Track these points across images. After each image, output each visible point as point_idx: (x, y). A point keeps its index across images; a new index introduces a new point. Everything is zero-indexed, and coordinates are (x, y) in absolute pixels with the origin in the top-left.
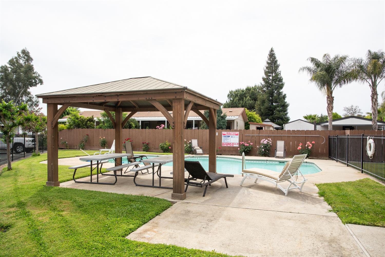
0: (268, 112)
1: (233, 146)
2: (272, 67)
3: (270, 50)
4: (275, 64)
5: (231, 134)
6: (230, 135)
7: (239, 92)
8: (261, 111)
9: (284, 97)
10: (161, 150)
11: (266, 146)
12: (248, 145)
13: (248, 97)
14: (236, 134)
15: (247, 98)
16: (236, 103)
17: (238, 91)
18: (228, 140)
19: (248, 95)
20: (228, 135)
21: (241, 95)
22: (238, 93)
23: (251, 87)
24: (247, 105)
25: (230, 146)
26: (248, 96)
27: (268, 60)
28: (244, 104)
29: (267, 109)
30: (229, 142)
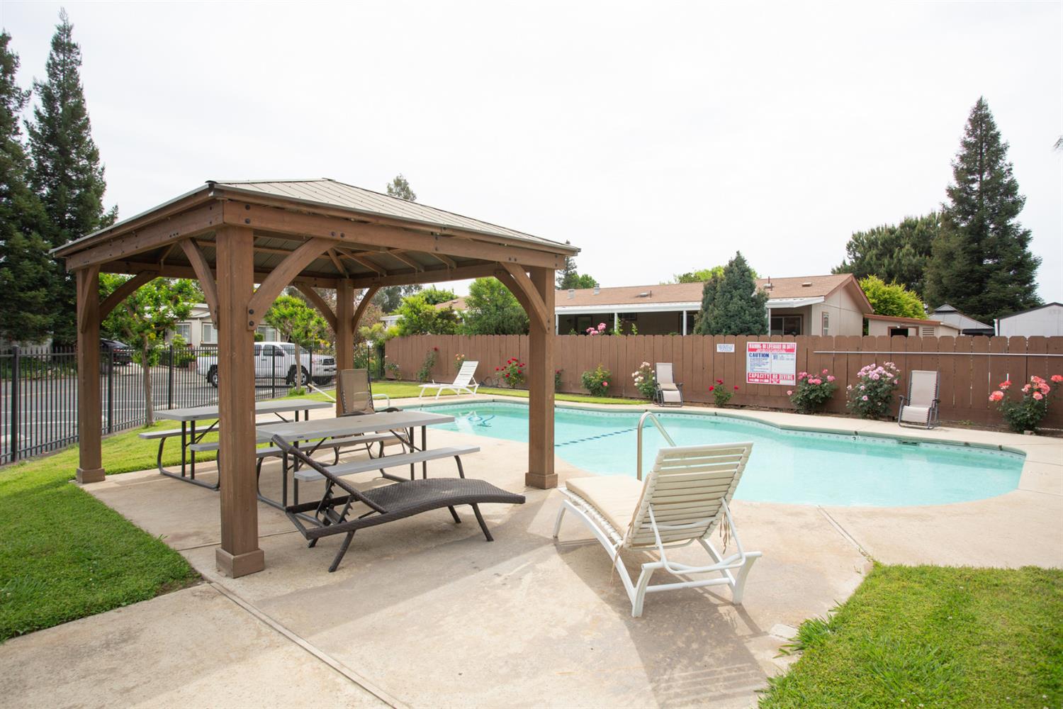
0: (964, 286)
1: (778, 382)
2: (981, 154)
3: (974, 104)
4: (990, 145)
5: (772, 349)
6: (770, 353)
7: (880, 234)
8: (941, 282)
9: (1024, 239)
10: (586, 389)
11: (873, 387)
12: (818, 381)
13: (908, 247)
14: (788, 347)
15: (904, 251)
16: (871, 265)
17: (879, 232)
18: (763, 367)
19: (907, 241)
20: (764, 352)
21: (886, 241)
22: (876, 239)
23: (919, 219)
24: (903, 268)
25: (770, 383)
26: (908, 243)
27: (967, 136)
28: (895, 266)
29: (961, 277)
30: (768, 371)
